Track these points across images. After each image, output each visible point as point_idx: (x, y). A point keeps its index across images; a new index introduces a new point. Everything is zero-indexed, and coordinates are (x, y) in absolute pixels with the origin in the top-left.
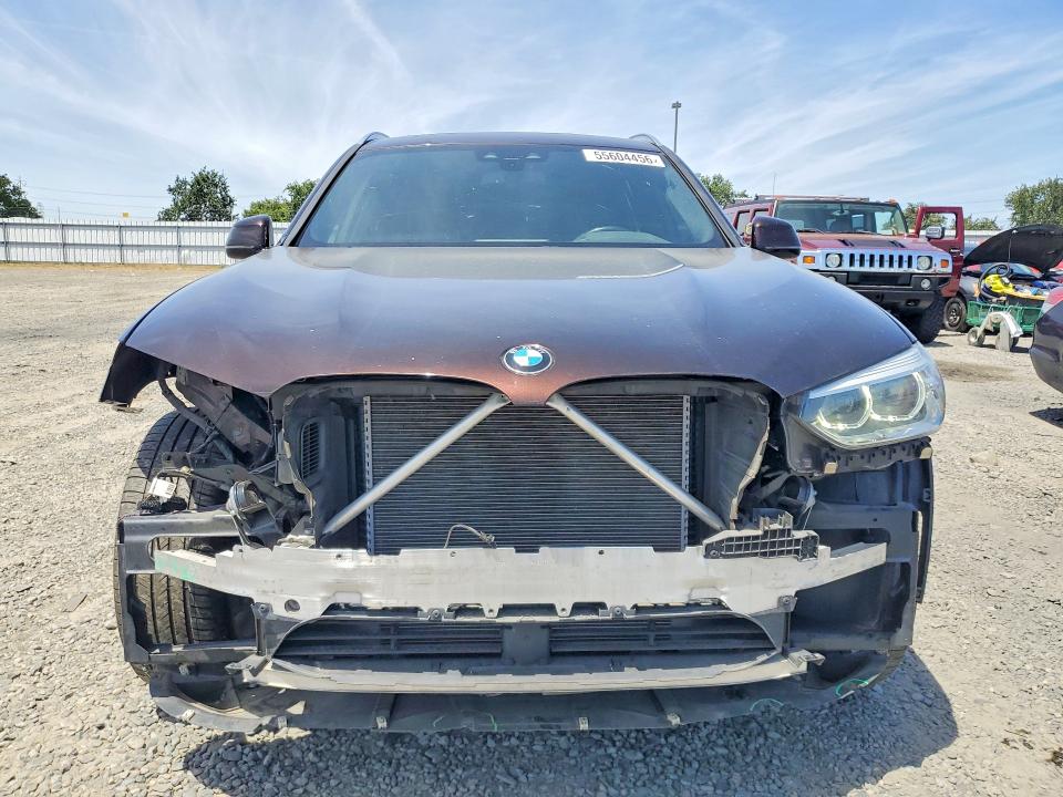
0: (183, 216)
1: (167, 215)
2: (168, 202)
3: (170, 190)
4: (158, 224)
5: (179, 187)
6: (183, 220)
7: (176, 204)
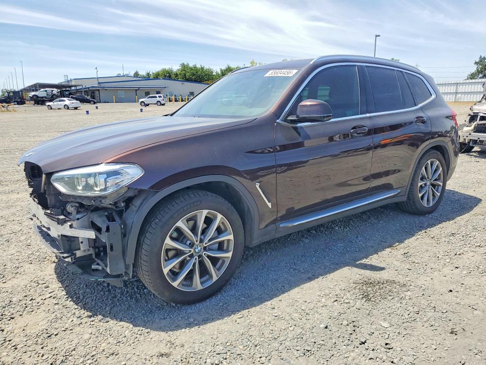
0: (481, 76)
1: (472, 76)
2: (474, 69)
3: (476, 63)
4: (465, 81)
5: (481, 61)
6: (480, 78)
7: (478, 70)
